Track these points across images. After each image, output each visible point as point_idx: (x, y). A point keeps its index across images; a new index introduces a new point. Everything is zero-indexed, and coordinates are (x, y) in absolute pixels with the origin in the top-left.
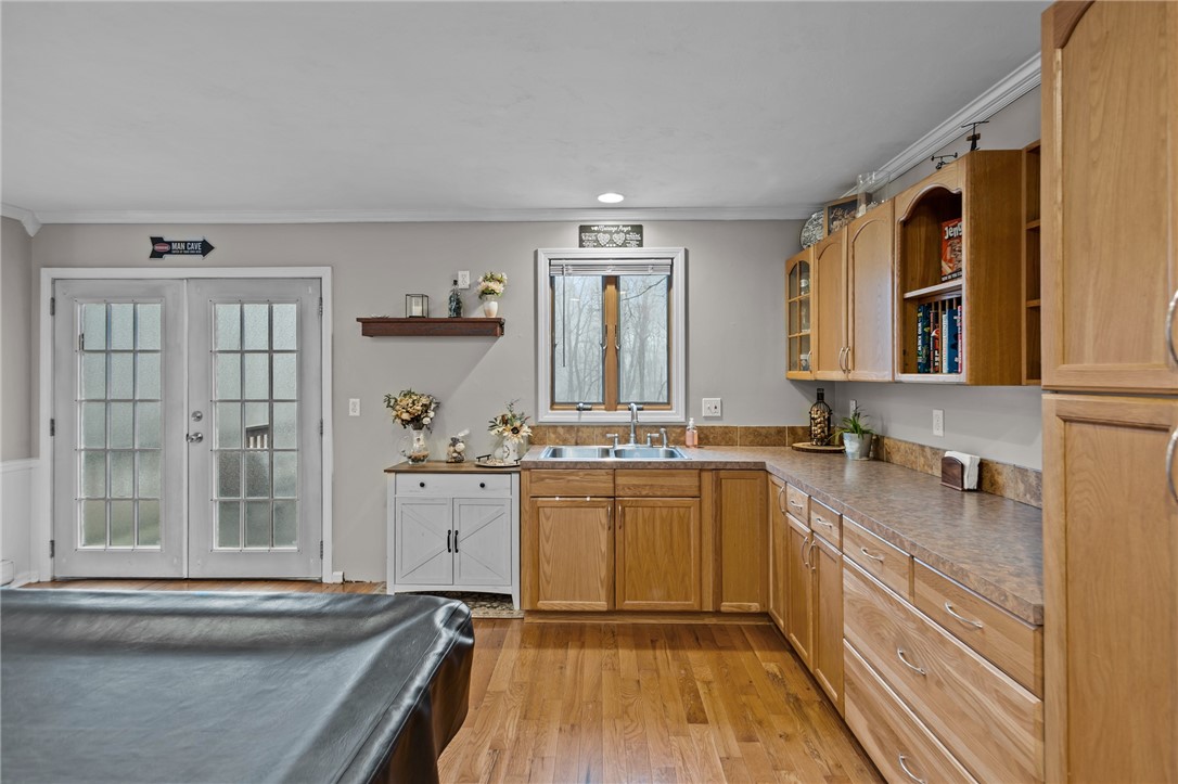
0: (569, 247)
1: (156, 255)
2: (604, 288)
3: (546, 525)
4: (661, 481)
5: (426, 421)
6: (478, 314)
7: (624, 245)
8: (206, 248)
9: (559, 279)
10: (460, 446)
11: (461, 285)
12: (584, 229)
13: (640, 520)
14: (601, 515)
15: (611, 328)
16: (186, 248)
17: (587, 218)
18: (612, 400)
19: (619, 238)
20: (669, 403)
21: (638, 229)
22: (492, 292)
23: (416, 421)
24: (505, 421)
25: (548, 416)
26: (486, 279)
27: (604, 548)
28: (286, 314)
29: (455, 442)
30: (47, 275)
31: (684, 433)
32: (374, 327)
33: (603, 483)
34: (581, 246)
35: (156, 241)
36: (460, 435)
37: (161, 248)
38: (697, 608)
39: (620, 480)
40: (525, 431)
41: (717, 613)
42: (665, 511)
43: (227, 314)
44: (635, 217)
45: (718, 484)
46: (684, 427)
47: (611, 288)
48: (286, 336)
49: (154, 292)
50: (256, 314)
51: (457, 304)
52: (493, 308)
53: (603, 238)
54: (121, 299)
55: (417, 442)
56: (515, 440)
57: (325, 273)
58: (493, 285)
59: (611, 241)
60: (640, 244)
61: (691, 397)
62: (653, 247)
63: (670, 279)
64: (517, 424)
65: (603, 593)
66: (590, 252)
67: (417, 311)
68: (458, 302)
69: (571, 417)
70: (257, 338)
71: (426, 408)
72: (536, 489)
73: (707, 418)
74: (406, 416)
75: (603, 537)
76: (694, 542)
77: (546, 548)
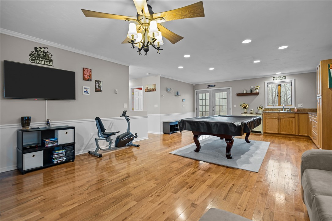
0: (271, 80)
1: (208, 87)
2: (278, 86)
3: (267, 121)
4: (287, 115)
5: (247, 107)
6: (255, 92)
7: (282, 79)
8: (214, 86)
9: (269, 86)
10: (252, 111)
11: (252, 88)
12: (274, 78)
13: (284, 121)
14: (277, 120)
15: (279, 93)
16: (212, 86)
17: (274, 76)
18: (279, 104)
19: (281, 78)
20: (291, 105)
21: (285, 77)
22: (257, 89)
23: (245, 108)
24: (260, 107)
25: (267, 107)
26: (256, 87)
27: (277, 124)
28: (225, 93)
29: (251, 111)
30: (196, 91)
31: (294, 110)
32: (238, 95)
33: (277, 115)
34: (273, 80)
35: (208, 85)
36: (252, 110)
37: (209, 86)
38: (294, 134)
39: (280, 115)
40: (263, 109)
41: (298, 135)
42: (288, 120)
43: (217, 94)
44: (284, 75)
45: (299, 116)
46: (294, 109)
47: (279, 86)
48: (225, 97)
49: (208, 92)
50: (221, 94)
51: (251, 91)
52: (257, 91)
53: (277, 79)
54: (204, 93)
55: (245, 110)
56: (262, 110)
57: (231, 88)
58: (257, 88)
59: (279, 79)
60: (285, 79)
61: (296, 104)
62: (288, 79)
63: (292, 84)
64: (262, 108)
65: (277, 131)
66: (275, 81)
67: (245, 92)
68: (252, 90)
69: (272, 107)
70: (221, 97)
71: (247, 105)
72: (266, 116)
73: (299, 107)
74: (244, 107)
75: (277, 123)
76: (294, 124)
77: (267, 124)
